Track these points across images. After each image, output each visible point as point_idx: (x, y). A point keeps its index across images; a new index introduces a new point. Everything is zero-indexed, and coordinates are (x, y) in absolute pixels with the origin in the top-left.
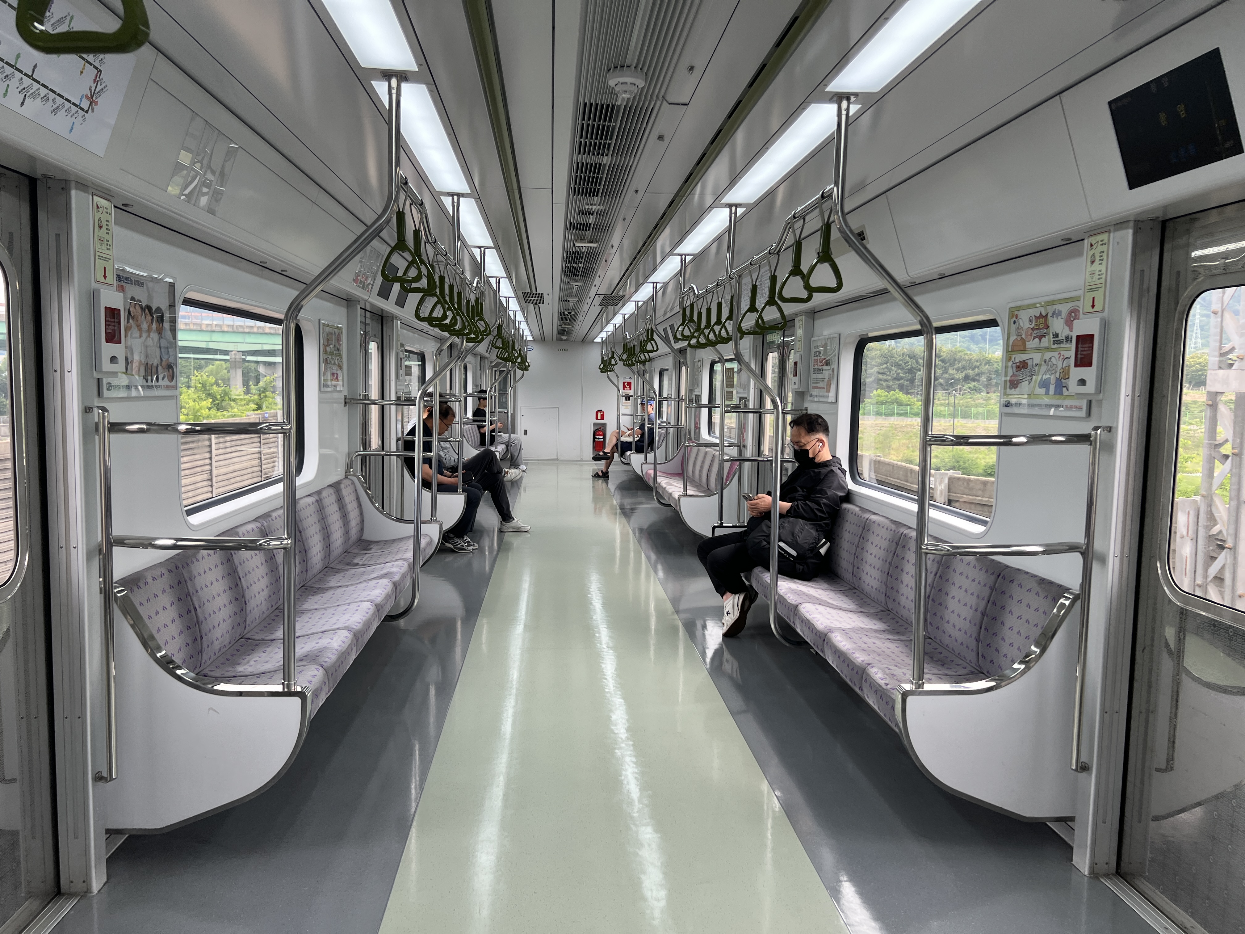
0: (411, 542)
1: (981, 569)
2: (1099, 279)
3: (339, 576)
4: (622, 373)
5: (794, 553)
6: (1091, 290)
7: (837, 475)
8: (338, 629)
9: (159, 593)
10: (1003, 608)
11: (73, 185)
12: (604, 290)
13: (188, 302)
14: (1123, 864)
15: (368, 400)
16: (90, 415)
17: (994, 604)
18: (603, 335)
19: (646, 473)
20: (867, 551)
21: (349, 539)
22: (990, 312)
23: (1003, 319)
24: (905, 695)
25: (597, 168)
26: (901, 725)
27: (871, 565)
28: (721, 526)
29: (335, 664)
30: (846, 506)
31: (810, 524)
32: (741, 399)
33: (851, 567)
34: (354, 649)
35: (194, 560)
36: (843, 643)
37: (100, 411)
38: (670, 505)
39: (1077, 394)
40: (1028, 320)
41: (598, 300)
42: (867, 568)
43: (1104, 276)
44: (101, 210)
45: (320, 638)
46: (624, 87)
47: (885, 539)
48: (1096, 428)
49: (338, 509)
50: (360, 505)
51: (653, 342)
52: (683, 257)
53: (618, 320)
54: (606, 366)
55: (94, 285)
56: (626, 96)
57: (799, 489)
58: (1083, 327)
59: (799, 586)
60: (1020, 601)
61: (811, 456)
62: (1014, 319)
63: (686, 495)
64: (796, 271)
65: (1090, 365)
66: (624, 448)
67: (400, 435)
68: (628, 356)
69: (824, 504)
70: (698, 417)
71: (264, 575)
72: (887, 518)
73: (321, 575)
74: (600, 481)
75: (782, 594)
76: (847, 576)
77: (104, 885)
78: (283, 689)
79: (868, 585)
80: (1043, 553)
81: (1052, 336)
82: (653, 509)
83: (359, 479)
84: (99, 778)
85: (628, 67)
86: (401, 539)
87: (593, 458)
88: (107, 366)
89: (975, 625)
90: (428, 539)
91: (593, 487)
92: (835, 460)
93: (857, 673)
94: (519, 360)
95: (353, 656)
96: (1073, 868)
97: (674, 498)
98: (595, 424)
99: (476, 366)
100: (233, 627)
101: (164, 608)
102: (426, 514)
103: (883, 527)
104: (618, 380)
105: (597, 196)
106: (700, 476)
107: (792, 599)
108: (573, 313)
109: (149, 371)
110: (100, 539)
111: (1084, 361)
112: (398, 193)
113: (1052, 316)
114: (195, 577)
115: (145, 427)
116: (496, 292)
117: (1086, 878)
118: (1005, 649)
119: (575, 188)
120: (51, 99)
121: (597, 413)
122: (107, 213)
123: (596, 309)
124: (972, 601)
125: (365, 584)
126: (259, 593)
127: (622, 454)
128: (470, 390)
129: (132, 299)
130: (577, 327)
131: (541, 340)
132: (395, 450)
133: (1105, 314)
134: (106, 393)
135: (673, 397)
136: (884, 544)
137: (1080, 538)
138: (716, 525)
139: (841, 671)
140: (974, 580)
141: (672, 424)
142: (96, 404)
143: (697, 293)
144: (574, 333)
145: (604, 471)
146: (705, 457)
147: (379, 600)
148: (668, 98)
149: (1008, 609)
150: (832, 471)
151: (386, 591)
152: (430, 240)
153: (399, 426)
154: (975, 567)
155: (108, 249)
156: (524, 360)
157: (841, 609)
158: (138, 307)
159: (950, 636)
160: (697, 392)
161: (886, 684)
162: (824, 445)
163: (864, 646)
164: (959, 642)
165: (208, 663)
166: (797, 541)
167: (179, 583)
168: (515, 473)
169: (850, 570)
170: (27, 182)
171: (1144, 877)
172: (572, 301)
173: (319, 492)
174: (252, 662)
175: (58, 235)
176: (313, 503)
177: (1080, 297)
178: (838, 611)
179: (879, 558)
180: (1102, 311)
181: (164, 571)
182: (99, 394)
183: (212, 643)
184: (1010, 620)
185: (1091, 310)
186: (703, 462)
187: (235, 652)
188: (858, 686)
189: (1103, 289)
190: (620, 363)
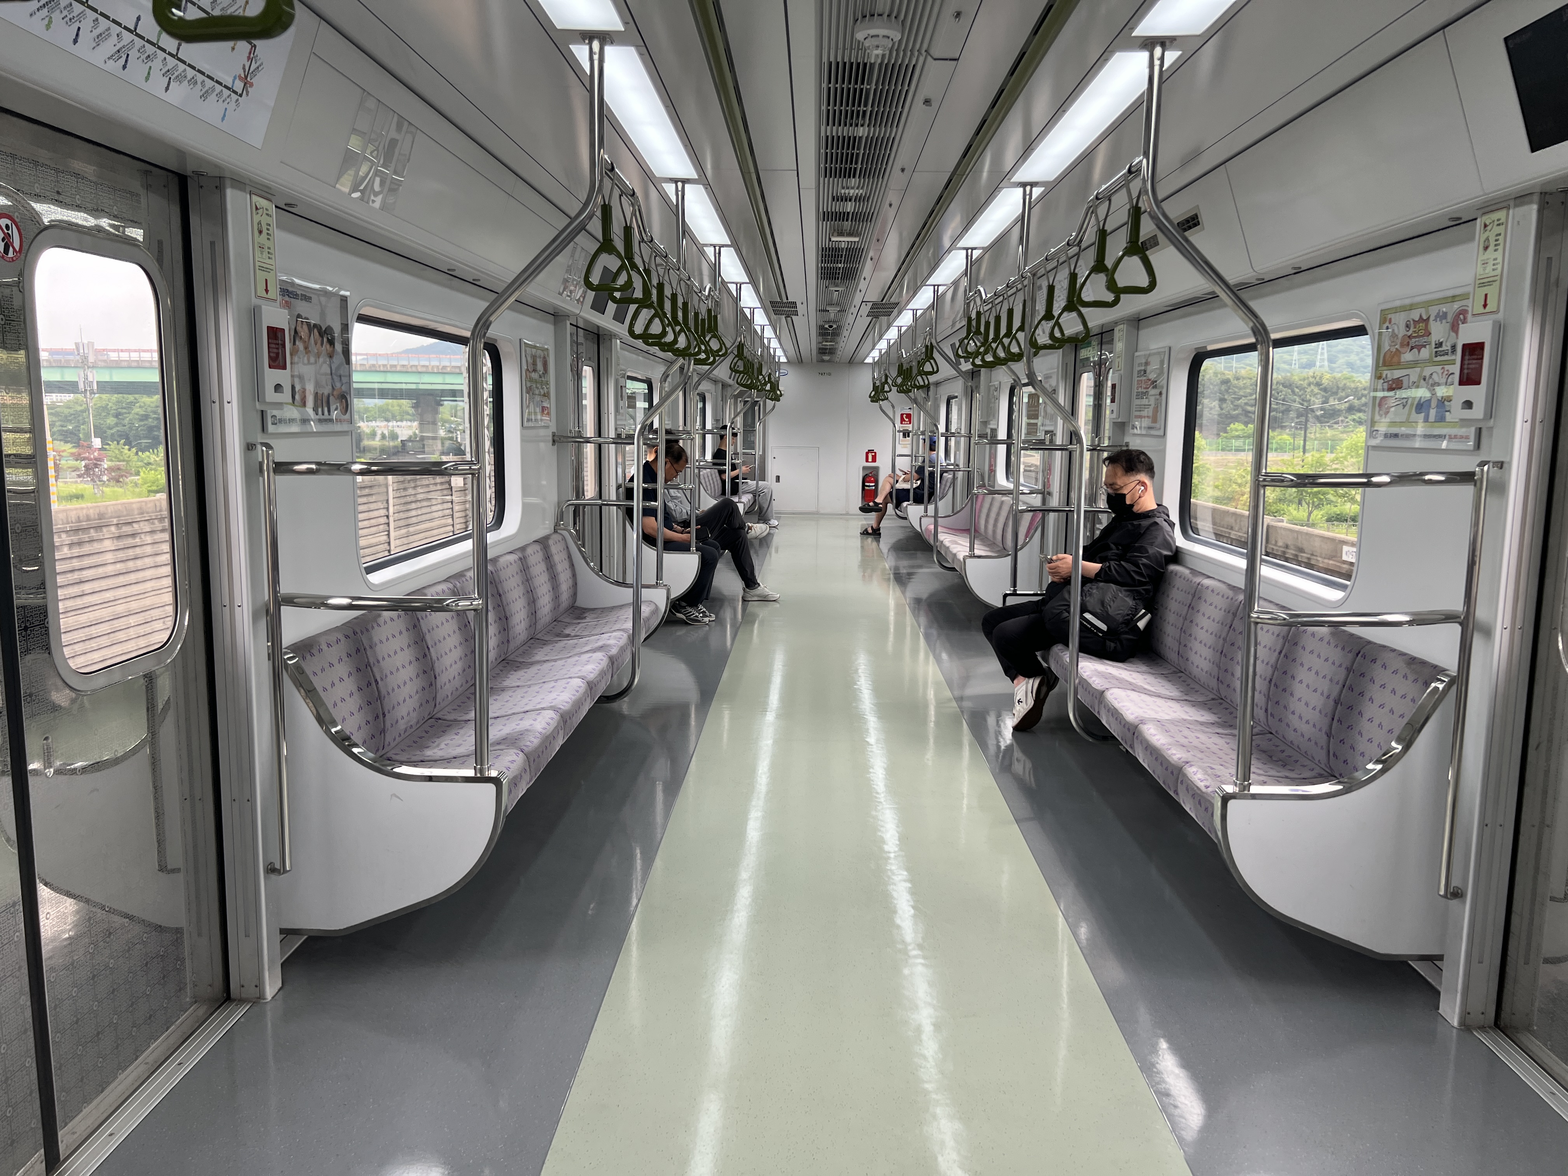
0: (630, 611)
1: (1336, 646)
2: (1494, 270)
3: (547, 649)
4: (898, 402)
5: (1104, 627)
6: (1482, 285)
7: (1162, 528)
8: (543, 709)
9: (336, 662)
10: (1361, 694)
11: (228, 183)
12: (874, 296)
13: (364, 319)
14: (1503, 1015)
15: (581, 437)
16: (253, 453)
17: (1351, 689)
18: (875, 354)
19: (927, 529)
20: (1197, 625)
21: (559, 605)
22: (1357, 316)
23: (1373, 327)
24: (1226, 799)
25: (853, 142)
26: (1220, 834)
27: (1201, 642)
28: (1014, 594)
29: (537, 749)
30: (1173, 567)
31: (1126, 591)
32: (1047, 432)
33: (1177, 644)
34: (561, 732)
35: (375, 625)
36: (1157, 737)
37: (264, 449)
38: (953, 569)
39: (1462, 420)
40: (1404, 325)
41: (866, 309)
42: (1196, 646)
43: (1499, 267)
44: (260, 211)
45: (521, 720)
46: (875, 42)
47: (1220, 609)
48: (1482, 464)
49: (545, 569)
50: (572, 566)
51: (932, 361)
52: (970, 251)
53: (892, 334)
54: (878, 394)
55: (255, 301)
56: (879, 52)
57: (1113, 546)
58: (1470, 333)
59: (1108, 667)
60: (1383, 686)
61: (1128, 502)
62: (1387, 324)
63: (973, 556)
64: (1099, 267)
65: (1478, 383)
66: (900, 497)
67: (620, 481)
68: (903, 379)
69: (1143, 564)
70: (993, 456)
71: (457, 645)
72: (1224, 583)
73: (525, 647)
74: (870, 540)
75: (1085, 677)
76: (1172, 656)
77: (279, 990)
78: (476, 774)
79: (1197, 667)
80: (1410, 623)
81: (1434, 346)
82: (935, 575)
83: (571, 534)
84: (271, 870)
85: (879, 15)
86: (621, 607)
87: (861, 509)
88: (270, 396)
89: (1326, 716)
90: (653, 607)
91: (862, 547)
92: (1161, 509)
93: (1172, 773)
94: (768, 387)
95: (560, 742)
96: (1440, 1018)
97: (959, 560)
98: (864, 468)
99: (716, 396)
100: (421, 705)
101: (341, 680)
102: (649, 576)
103: (1218, 594)
104: (894, 412)
105: (854, 177)
106: (994, 532)
107: (1097, 683)
108: (835, 326)
109: (322, 402)
110: (267, 598)
111: (1469, 378)
112: (601, 181)
113: (1435, 320)
114: (376, 644)
115: (314, 466)
116: (737, 300)
117: (1455, 1031)
118: (1362, 745)
119: (826, 168)
120: (199, 83)
121: (867, 454)
122: (267, 214)
123: (863, 321)
124: (1324, 686)
125: (577, 658)
126: (451, 665)
127: (898, 506)
128: (709, 426)
129: (299, 316)
130: (842, 344)
131: (797, 361)
132: (615, 499)
133: (1500, 316)
134: (271, 428)
135: (963, 432)
136: (1218, 615)
137: (1458, 606)
138: (1008, 592)
139: (1154, 772)
140: (1326, 660)
141: (961, 466)
142: (260, 441)
143: (984, 297)
144: (839, 353)
145: (875, 526)
146: (1000, 508)
147: (591, 677)
148: (932, 52)
149: (1368, 695)
150: (1156, 523)
151: (600, 667)
152: (645, 239)
153: (620, 471)
154: (1329, 643)
155: (269, 258)
156: (775, 387)
157: (1159, 696)
158: (305, 327)
159: (1295, 730)
160: (992, 426)
161: (1207, 787)
162: (1146, 489)
163: (1183, 741)
164: (1306, 738)
165: (393, 744)
166: (1107, 612)
167: (358, 650)
168: (761, 528)
169: (1176, 649)
170: (176, 180)
171: (1529, 1031)
172: (833, 310)
173: (523, 549)
174: (443, 746)
175: (212, 244)
176: (515, 562)
177: (1468, 294)
178: (1155, 699)
179: (1211, 634)
180: (1496, 312)
181: (341, 636)
182: (264, 429)
183: (397, 721)
184: (1370, 710)
185: (1482, 310)
186: (998, 514)
187: (424, 734)
188: (1173, 789)
189: (1498, 283)
190: (894, 389)
